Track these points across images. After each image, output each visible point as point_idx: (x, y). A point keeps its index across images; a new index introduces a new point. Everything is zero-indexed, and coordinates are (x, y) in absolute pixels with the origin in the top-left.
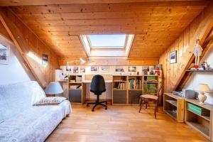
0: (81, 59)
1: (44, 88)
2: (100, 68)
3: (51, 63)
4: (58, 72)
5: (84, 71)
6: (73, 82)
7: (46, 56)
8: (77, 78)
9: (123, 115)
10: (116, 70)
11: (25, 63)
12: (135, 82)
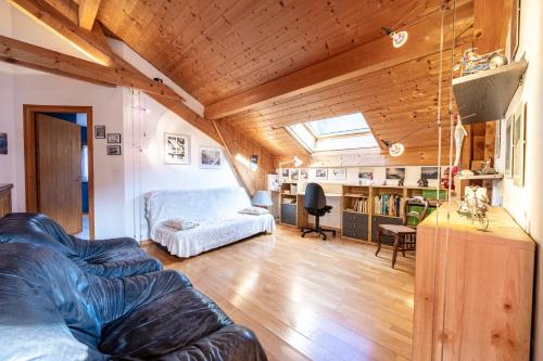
0: (296, 158)
1: (252, 197)
2: (331, 171)
3: (262, 165)
4: (271, 178)
5: (306, 178)
6: (287, 192)
7: (255, 157)
8: (292, 187)
9: (342, 251)
10: (360, 176)
11: (234, 167)
12: (391, 202)
